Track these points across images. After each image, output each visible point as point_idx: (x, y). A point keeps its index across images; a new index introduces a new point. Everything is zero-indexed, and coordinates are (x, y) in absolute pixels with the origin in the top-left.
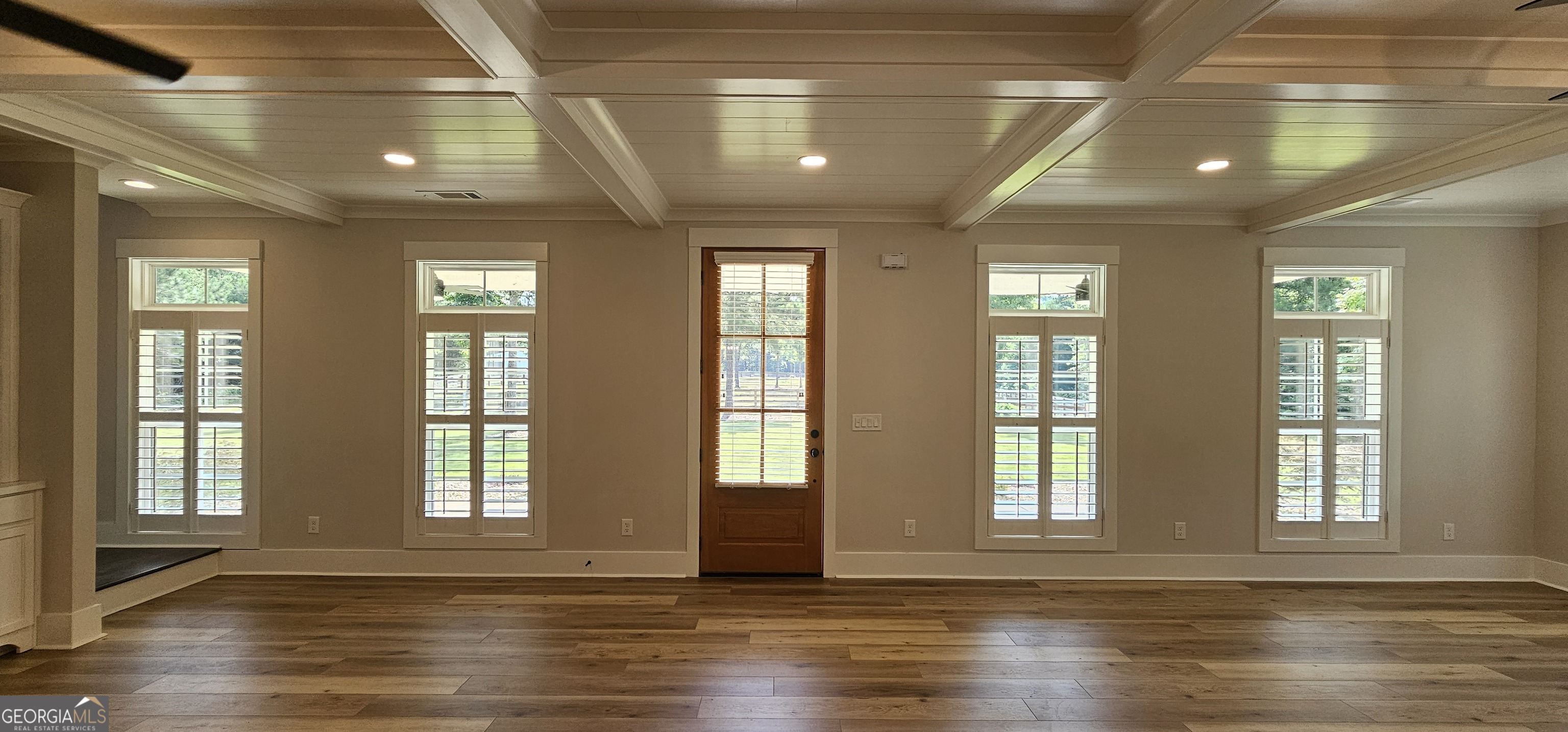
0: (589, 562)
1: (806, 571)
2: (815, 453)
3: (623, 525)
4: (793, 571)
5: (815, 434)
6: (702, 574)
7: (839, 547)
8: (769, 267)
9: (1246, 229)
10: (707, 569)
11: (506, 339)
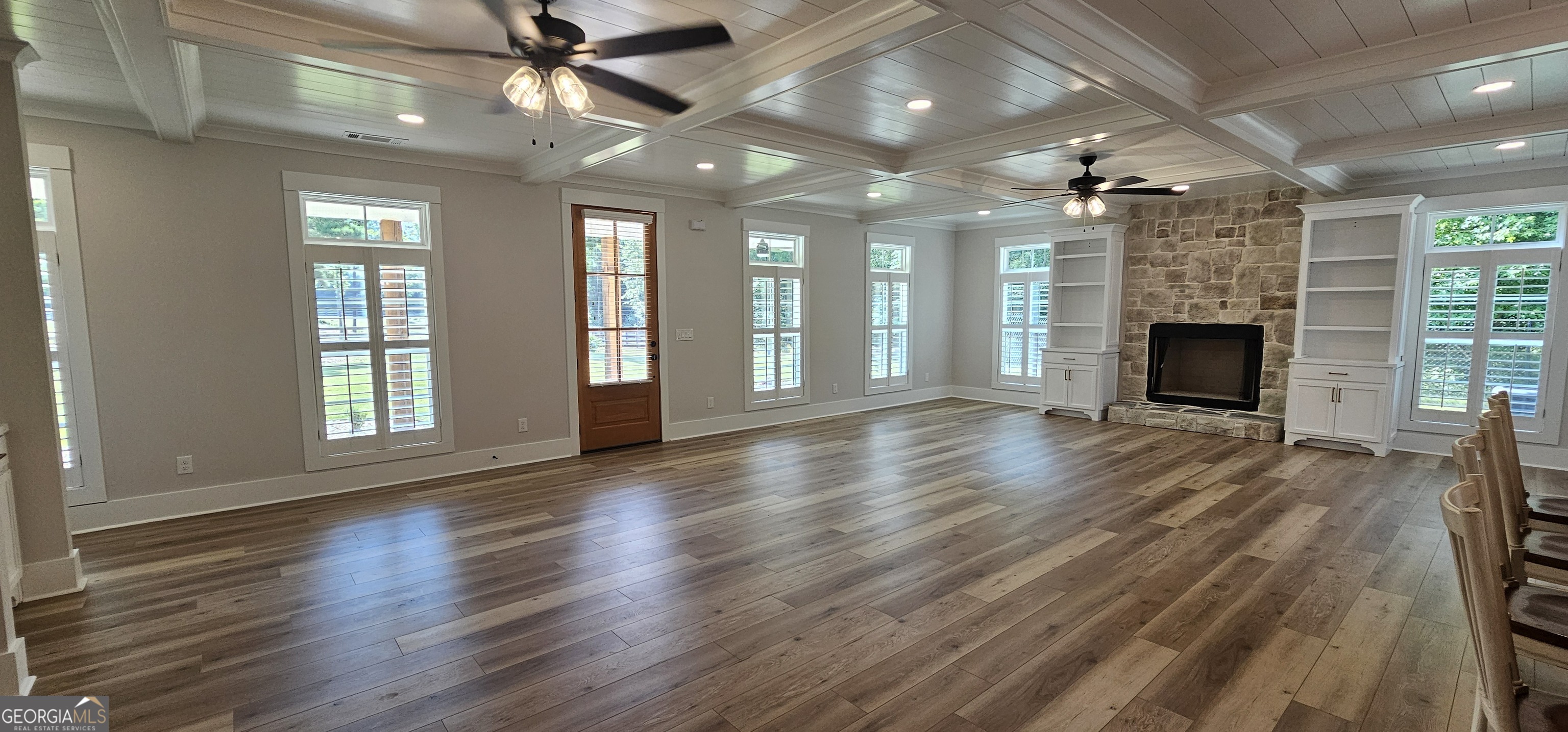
0: (494, 457)
1: (651, 439)
2: (654, 358)
3: (520, 423)
4: (643, 440)
5: (654, 344)
6: (582, 453)
7: (671, 420)
8: (619, 223)
9: (860, 221)
10: (586, 449)
11: (407, 273)
